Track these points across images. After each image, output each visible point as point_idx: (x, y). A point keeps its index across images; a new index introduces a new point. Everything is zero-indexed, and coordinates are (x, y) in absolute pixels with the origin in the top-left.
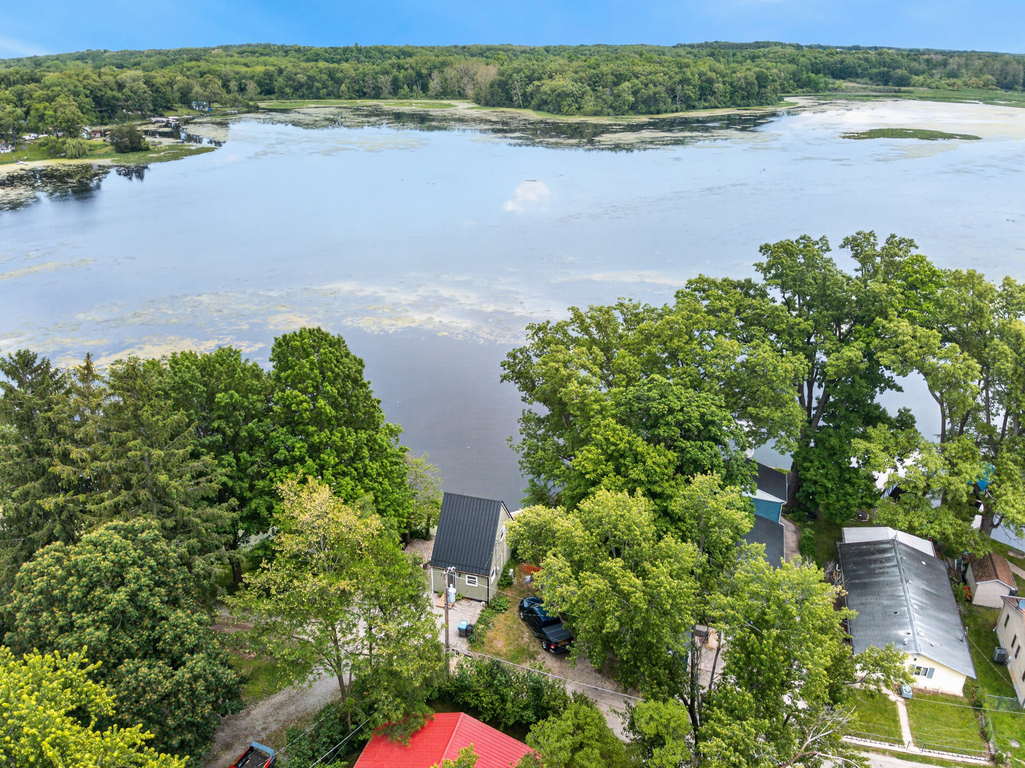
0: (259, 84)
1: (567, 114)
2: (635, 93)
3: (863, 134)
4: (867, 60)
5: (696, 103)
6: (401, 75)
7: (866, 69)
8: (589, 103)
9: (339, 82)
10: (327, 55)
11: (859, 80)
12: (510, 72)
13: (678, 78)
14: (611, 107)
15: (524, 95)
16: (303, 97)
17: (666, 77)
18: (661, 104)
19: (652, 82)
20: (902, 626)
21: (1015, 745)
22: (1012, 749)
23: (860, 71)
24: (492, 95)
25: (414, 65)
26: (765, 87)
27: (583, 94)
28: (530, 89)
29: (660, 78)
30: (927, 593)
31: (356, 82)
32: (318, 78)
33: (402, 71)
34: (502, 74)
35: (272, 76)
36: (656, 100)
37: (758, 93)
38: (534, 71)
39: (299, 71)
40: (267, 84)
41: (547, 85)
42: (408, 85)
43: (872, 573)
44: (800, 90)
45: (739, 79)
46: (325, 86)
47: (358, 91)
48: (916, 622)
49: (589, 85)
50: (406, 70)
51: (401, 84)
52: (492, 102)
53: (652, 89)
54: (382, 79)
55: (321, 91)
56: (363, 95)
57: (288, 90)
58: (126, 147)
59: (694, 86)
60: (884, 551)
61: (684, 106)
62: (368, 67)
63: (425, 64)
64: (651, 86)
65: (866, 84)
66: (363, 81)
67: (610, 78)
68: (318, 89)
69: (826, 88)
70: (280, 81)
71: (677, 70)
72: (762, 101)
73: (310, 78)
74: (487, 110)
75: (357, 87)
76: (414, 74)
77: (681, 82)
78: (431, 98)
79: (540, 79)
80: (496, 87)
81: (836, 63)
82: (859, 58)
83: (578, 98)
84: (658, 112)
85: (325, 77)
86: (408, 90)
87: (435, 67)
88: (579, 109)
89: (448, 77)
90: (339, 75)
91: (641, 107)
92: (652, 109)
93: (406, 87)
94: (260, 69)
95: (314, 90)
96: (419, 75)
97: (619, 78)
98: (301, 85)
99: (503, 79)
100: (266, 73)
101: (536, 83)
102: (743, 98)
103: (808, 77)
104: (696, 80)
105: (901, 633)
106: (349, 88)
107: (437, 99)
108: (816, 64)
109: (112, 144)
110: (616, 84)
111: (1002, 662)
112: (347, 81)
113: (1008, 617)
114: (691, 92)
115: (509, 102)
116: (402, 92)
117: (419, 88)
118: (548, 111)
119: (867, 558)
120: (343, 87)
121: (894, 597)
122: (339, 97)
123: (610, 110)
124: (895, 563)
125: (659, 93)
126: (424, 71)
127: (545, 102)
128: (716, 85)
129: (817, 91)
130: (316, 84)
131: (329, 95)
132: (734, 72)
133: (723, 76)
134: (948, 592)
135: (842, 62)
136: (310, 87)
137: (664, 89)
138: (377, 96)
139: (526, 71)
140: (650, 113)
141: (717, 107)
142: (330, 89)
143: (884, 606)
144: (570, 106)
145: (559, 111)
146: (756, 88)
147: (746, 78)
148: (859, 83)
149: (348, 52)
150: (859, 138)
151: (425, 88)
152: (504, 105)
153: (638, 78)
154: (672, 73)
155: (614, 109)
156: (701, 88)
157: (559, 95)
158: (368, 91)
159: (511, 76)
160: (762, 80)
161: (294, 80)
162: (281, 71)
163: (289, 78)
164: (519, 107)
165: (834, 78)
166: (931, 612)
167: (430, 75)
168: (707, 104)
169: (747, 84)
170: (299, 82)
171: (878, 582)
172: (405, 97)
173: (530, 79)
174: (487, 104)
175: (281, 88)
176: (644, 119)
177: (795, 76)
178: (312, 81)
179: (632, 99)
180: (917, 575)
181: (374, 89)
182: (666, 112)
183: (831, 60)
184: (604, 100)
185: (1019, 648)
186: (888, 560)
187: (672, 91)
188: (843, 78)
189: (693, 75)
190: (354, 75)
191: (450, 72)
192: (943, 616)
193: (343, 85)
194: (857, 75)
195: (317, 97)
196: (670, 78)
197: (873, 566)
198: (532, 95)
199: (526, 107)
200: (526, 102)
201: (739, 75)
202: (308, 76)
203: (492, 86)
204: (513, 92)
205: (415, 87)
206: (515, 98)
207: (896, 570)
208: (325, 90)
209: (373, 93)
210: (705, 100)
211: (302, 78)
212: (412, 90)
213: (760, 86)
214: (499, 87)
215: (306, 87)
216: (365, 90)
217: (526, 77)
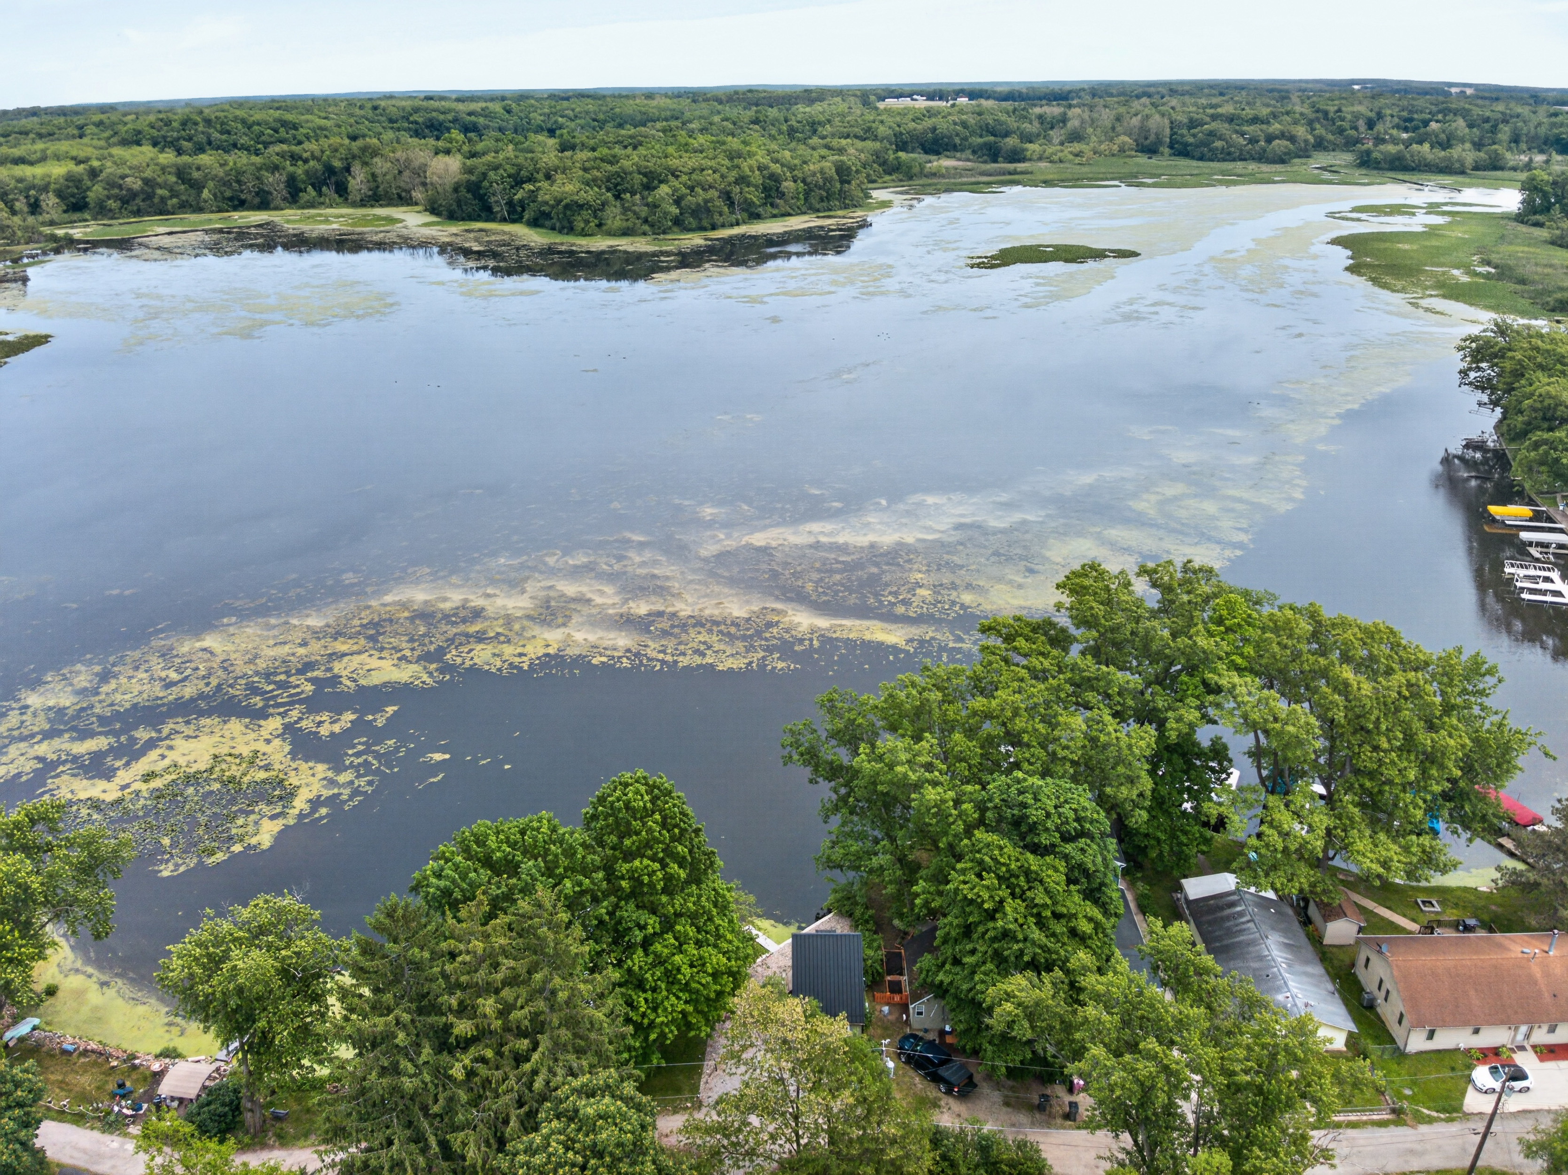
0: (59, 194)
1: (584, 234)
2: (677, 202)
3: (992, 257)
4: (964, 124)
5: (761, 210)
6: (300, 170)
7: (965, 139)
8: (614, 216)
9: (197, 186)
10: (155, 133)
11: (958, 155)
12: (483, 169)
13: (732, 175)
14: (646, 221)
15: (510, 203)
16: (138, 213)
17: (717, 176)
18: (716, 216)
19: (699, 184)
20: (1278, 990)
21: (1408, 1092)
22: (1406, 1098)
23: (957, 141)
24: (459, 202)
25: (317, 153)
26: (849, 182)
27: (603, 205)
28: (518, 195)
29: (709, 177)
30: (1287, 946)
31: (227, 184)
32: (159, 180)
33: (300, 163)
34: (470, 171)
35: (80, 181)
36: (708, 210)
37: (841, 191)
38: (520, 167)
39: (128, 172)
40: (73, 195)
41: (548, 192)
42: (313, 186)
43: (1230, 933)
44: (887, 178)
45: (814, 174)
46: (174, 194)
47: (231, 199)
48: (1291, 984)
49: (608, 190)
50: (306, 161)
51: (302, 185)
52: (459, 213)
53: (701, 195)
54: (270, 178)
55: (169, 202)
56: (240, 204)
57: (112, 204)
59: (756, 187)
60: (1233, 904)
61: (745, 215)
62: (240, 160)
63: (336, 150)
64: (698, 190)
65: (968, 160)
66: (239, 182)
67: (638, 179)
68: (163, 199)
69: (922, 174)
70: (96, 192)
71: (727, 162)
72: (848, 202)
73: (146, 181)
74: (455, 228)
75: (228, 194)
76: (321, 168)
77: (736, 182)
78: (354, 205)
79: (531, 179)
80: (463, 191)
81: (925, 132)
82: (955, 124)
83: (598, 210)
84: (714, 228)
85: (173, 179)
86: (314, 193)
87: (354, 157)
88: (600, 225)
89: (378, 171)
90: (196, 175)
91: (690, 221)
92: (705, 223)
93: (309, 188)
94: (58, 170)
95: (156, 200)
96: (330, 170)
97: (651, 180)
98: (133, 195)
99: (473, 178)
100: (70, 178)
101: (529, 187)
102: (822, 200)
103: (897, 158)
104: (757, 178)
105: (1280, 997)
106: (215, 195)
107: (364, 206)
108: (901, 133)
110: (648, 188)
111: (1371, 1006)
112: (211, 184)
113: (1368, 960)
114: (754, 196)
115: (486, 212)
116: (304, 197)
117: (333, 190)
118: (553, 228)
119: (1219, 915)
120: (205, 194)
121: (1261, 958)
122: (200, 210)
123: (646, 228)
124: (1248, 918)
125: (711, 200)
126: (337, 164)
127: (547, 216)
128: (785, 184)
129: (911, 178)
130: (160, 192)
131: (185, 207)
132: (805, 162)
133: (792, 169)
134: (1303, 940)
135: (934, 129)
136: (149, 197)
137: (716, 194)
138: (264, 204)
139: (508, 167)
140: (703, 229)
141: (790, 215)
142: (184, 198)
143: (1254, 970)
144: (587, 222)
145: (570, 229)
146: (838, 185)
147: (822, 172)
148: (959, 160)
149: (189, 125)
150: (993, 267)
151: (342, 190)
152: (478, 219)
153: (677, 177)
154: (724, 170)
155: (652, 226)
156: (766, 189)
157: (567, 207)
158: (249, 197)
159: (485, 175)
160: (843, 173)
161: (120, 187)
162: (94, 173)
163: (111, 184)
164: (504, 220)
165: (926, 152)
166: (1299, 968)
167: (348, 169)
168: (775, 211)
169: (825, 180)
170: (129, 190)
171: (1240, 942)
172: (311, 205)
173: (518, 181)
174: (452, 217)
175: (99, 201)
176: (696, 240)
177: (879, 159)
178: (152, 187)
179: (675, 211)
180: (1273, 929)
181: (257, 194)
182: (723, 226)
183: (919, 127)
184: (635, 213)
185: (1388, 992)
186: (1241, 914)
187: (727, 197)
188: (937, 153)
189: (751, 169)
190: (221, 174)
191: (380, 165)
192: (1309, 969)
193: (206, 191)
194: (955, 148)
195: (162, 210)
196: (723, 176)
197: (1228, 924)
198: (522, 204)
199: (514, 221)
200: (514, 214)
201: (812, 167)
202: (143, 179)
203: (456, 190)
204: (493, 199)
205: (324, 189)
206: (496, 209)
207: (1251, 925)
208: (175, 200)
209: (257, 200)
210: (772, 205)
211: (134, 183)
212: (320, 194)
213: (842, 182)
214: (468, 191)
215: (142, 196)
216: (243, 197)
217: (509, 176)
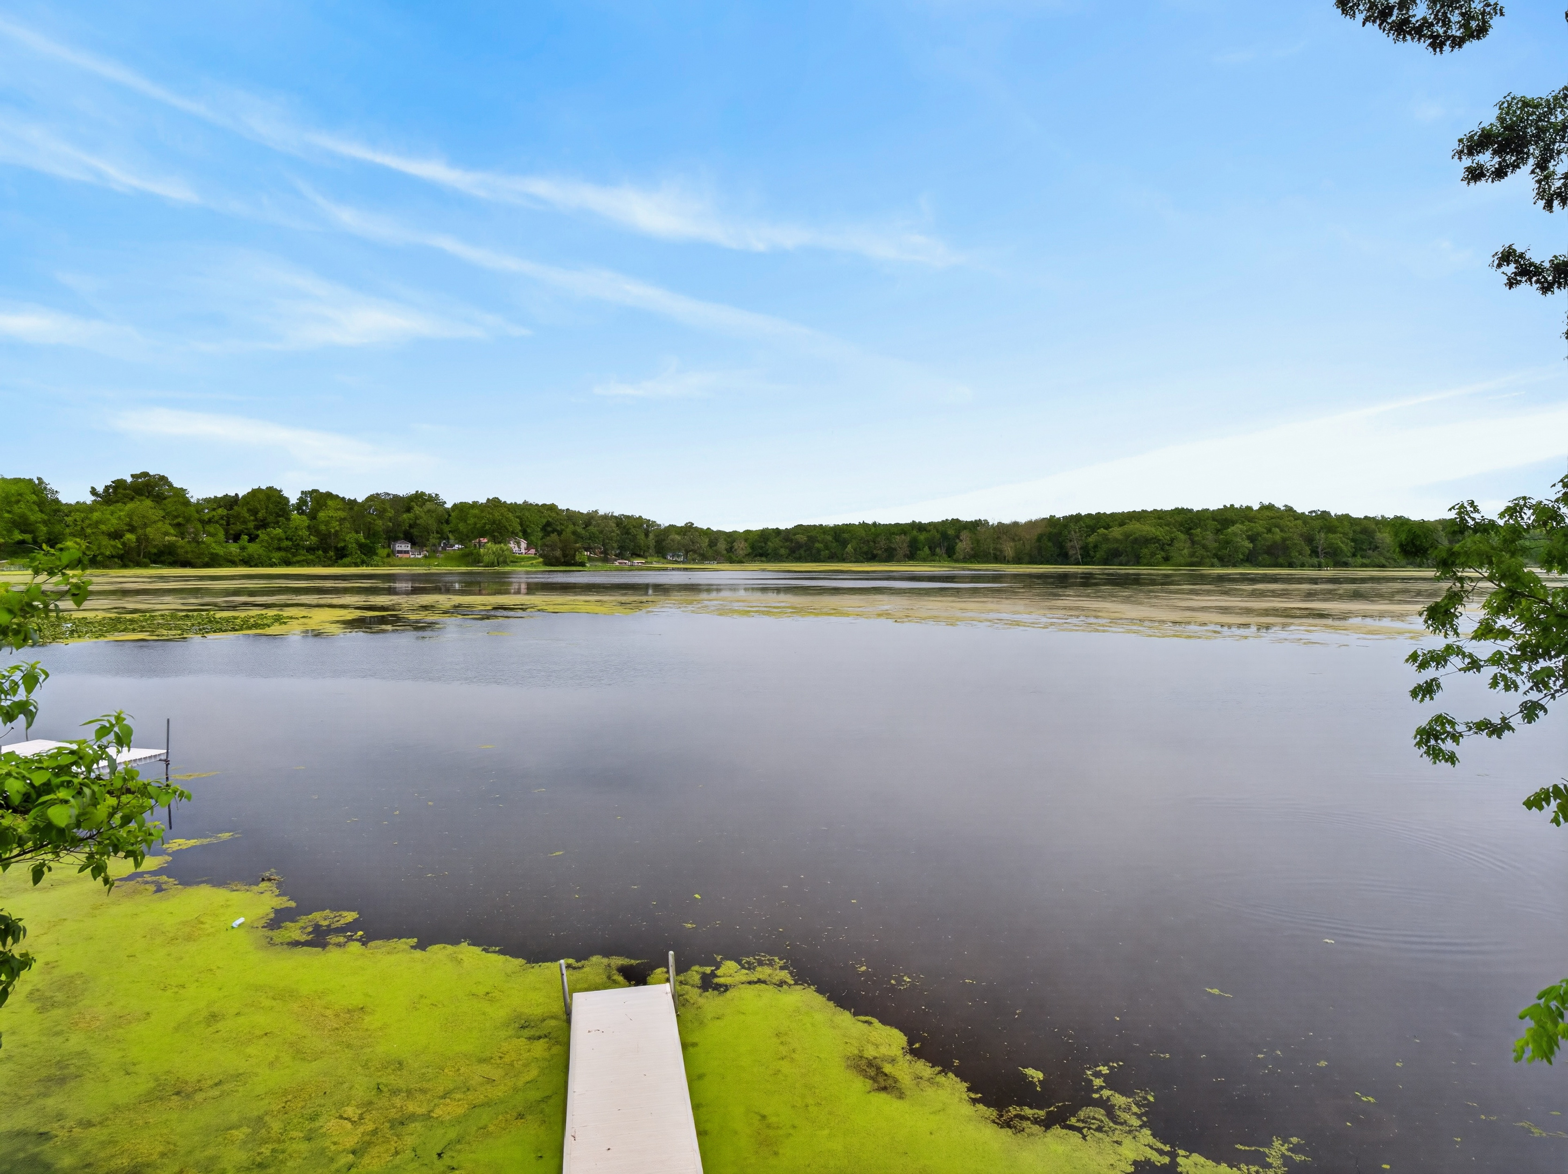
0: (752, 546)
1: (1150, 566)
2: (1252, 539)
5: (1349, 559)
6: (922, 536)
8: (1182, 551)
9: (845, 543)
12: (1064, 522)
13: (1317, 525)
14: (1217, 557)
15: (1084, 548)
16: (799, 559)
17: (1298, 523)
18: (1294, 556)
19: (1276, 527)
24: (1040, 549)
25: (939, 526)
27: (1172, 540)
28: (1092, 539)
29: (1289, 523)
31: (866, 542)
32: (820, 538)
33: (924, 531)
36: (1286, 548)
40: (761, 548)
41: (1118, 532)
42: (930, 548)
46: (827, 548)
47: (866, 553)
49: (1182, 531)
50: (928, 530)
51: (920, 546)
52: (1039, 558)
53: (1278, 535)
54: (898, 539)
55: (822, 553)
56: (872, 557)
57: (783, 551)
58: (557, 559)
59: (1344, 538)
61: (1330, 561)
63: (953, 525)
64: (1276, 532)
66: (875, 541)
67: (1212, 525)
68: (819, 551)
70: (774, 542)
73: (811, 538)
75: (865, 549)
76: (938, 536)
77: (1322, 531)
78: (958, 562)
79: (1106, 526)
80: (1045, 540)
83: (1166, 544)
84: (1291, 566)
85: (830, 538)
86: (929, 552)
87: (965, 529)
88: (1166, 558)
89: (981, 537)
90: (846, 535)
91: (1263, 557)
92: (1281, 560)
93: (926, 549)
95: (814, 551)
96: (944, 536)
97: (1225, 524)
98: (799, 546)
99: (1055, 530)
101: (1102, 530)
104: (1345, 530)
106: (856, 550)
107: (965, 562)
109: (541, 556)
110: (1221, 528)
112: (855, 542)
114: (1340, 541)
115: (1064, 558)
116: (921, 554)
117: (944, 551)
118: (1120, 564)
120: (849, 549)
122: (843, 560)
123: (1216, 562)
125: (1289, 541)
126: (951, 533)
127: (1116, 553)
130: (817, 545)
131: (831, 557)
136: (809, 549)
137: (1296, 537)
138: (889, 559)
140: (1278, 565)
141: (1382, 566)
142: (833, 550)
144: (1153, 554)
145: (1137, 561)
151: (950, 552)
152: (1056, 562)
153: (1254, 520)
155: (1222, 558)
156: (1355, 541)
157: (1136, 542)
158: (879, 552)
159: (1065, 526)
161: (791, 541)
162: (778, 533)
163: (786, 539)
164: (1078, 563)
167: (958, 537)
168: (1365, 561)
170: (797, 543)
172: (925, 559)
173: (1093, 528)
175: (775, 549)
178: (813, 542)
179: (1248, 546)
181: (886, 550)
182: (1303, 565)
184: (1205, 547)
187: (1309, 541)
190: (864, 535)
191: (984, 532)
193: (849, 546)
195: (816, 559)
198: (1096, 546)
199: (1088, 562)
200: (1087, 556)
202: (808, 537)
203: (1039, 539)
204: (1069, 544)
205: (938, 550)
206: (1071, 552)
208: (826, 552)
209: (885, 555)
212: (933, 554)
214: (1049, 540)
215: (805, 548)
216: (875, 552)
217: (1087, 527)
